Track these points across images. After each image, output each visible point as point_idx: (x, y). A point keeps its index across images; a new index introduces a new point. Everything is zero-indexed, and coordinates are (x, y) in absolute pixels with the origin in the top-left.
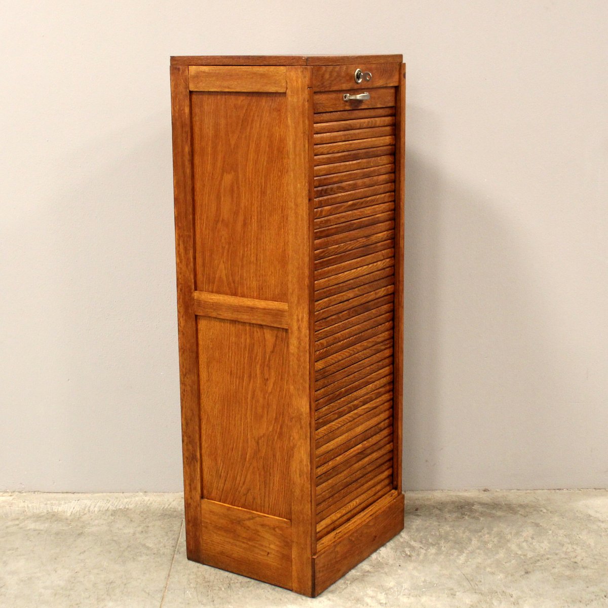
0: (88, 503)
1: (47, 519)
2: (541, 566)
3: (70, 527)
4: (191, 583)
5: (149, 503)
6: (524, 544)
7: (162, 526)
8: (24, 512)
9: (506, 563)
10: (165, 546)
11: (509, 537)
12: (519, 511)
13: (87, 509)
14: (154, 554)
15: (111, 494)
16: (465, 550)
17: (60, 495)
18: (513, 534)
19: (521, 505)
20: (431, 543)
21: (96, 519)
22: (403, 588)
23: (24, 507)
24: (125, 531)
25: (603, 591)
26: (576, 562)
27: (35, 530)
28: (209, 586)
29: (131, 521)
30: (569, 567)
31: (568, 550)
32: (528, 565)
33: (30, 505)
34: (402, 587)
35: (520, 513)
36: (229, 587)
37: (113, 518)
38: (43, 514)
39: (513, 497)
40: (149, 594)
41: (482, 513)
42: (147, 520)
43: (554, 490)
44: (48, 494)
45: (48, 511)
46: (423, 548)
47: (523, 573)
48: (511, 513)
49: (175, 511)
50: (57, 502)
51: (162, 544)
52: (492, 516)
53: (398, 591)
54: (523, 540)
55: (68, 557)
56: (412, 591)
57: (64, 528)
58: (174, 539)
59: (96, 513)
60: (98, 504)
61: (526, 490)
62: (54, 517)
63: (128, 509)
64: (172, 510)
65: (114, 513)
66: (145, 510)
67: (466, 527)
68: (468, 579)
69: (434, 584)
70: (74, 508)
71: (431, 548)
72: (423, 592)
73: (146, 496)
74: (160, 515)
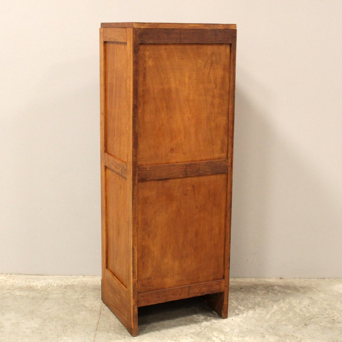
0: (51, 281)
1: (27, 290)
2: (313, 321)
3: (40, 294)
4: (112, 327)
5: (86, 281)
6: (304, 309)
7: (94, 295)
8: (13, 285)
9: (293, 319)
10: (96, 306)
11: (295, 304)
12: (301, 290)
13: (50, 285)
14: (90, 310)
15: (63, 276)
16: (270, 312)
17: (34, 277)
18: (297, 303)
19: (302, 287)
20: (250, 307)
21: (55, 290)
22: (235, 332)
23: (13, 283)
24: (72, 297)
26: (334, 320)
27: (20, 296)
28: (122, 329)
29: (76, 292)
30: (330, 322)
31: (329, 313)
32: (306, 320)
33: (17, 282)
34: (234, 331)
35: (301, 291)
38: (24, 287)
39: (297, 282)
40: (87, 333)
41: (279, 291)
42: (85, 291)
43: (321, 279)
44: (27, 276)
45: (27, 285)
46: (245, 310)
47: (303, 325)
48: (296, 291)
50: (32, 280)
51: (94, 305)
52: (286, 293)
53: (231, 334)
54: (303, 306)
55: (40, 311)
56: (240, 334)
57: (37, 295)
58: (101, 302)
59: (55, 287)
60: (56, 282)
61: (305, 279)
62: (30, 289)
63: (74, 285)
64: (99, 286)
65: (66, 287)
66: (84, 285)
67: (270, 299)
68: (271, 328)
69: (253, 330)
70: (42, 284)
71: (250, 310)
72: (246, 334)
73: (84, 278)
74: (92, 288)
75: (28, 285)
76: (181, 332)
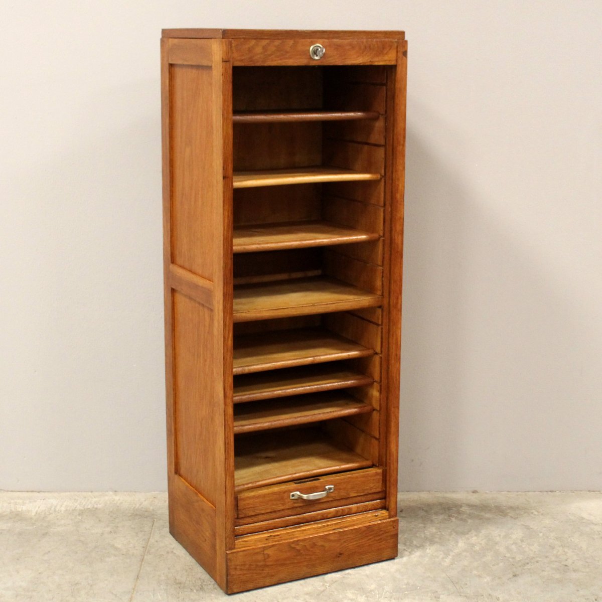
0: (54, 502)
1: (10, 518)
2: (529, 569)
3: (35, 527)
4: (161, 585)
5: (119, 502)
6: (513, 547)
7: (133, 526)
9: (493, 565)
10: (134, 547)
11: (498, 539)
12: (508, 513)
13: (52, 509)
14: (123, 555)
15: (79, 493)
16: (451, 553)
17: (25, 494)
18: (502, 536)
19: (511, 507)
20: (416, 545)
21: (62, 519)
22: (385, 591)
24: (92, 532)
25: (593, 595)
26: (566, 566)
28: (180, 587)
29: (100, 521)
30: (559, 570)
31: (559, 553)
32: (516, 568)
34: (384, 589)
35: (510, 515)
36: (201, 589)
37: (80, 518)
38: (5, 514)
39: (502, 499)
40: (116, 595)
41: (469, 515)
42: (117, 520)
43: (546, 491)
44: (12, 493)
45: (11, 510)
46: (406, 550)
47: (511, 576)
48: (501, 515)
49: (146, 511)
50: (21, 501)
51: (131, 545)
52: (480, 518)
53: (379, 594)
54: (512, 542)
55: (32, 557)
56: (394, 594)
57: (28, 528)
58: (144, 540)
59: (62, 512)
60: (65, 504)
61: (517, 492)
62: (17, 516)
63: (96, 508)
64: (143, 509)
65: (81, 513)
66: (115, 510)
67: (453, 529)
68: (452, 582)
69: (418, 587)
70: (39, 507)
71: (416, 550)
72: (405, 594)
73: (116, 496)
74: (130, 514)
75: (13, 510)
76: (287, 591)
